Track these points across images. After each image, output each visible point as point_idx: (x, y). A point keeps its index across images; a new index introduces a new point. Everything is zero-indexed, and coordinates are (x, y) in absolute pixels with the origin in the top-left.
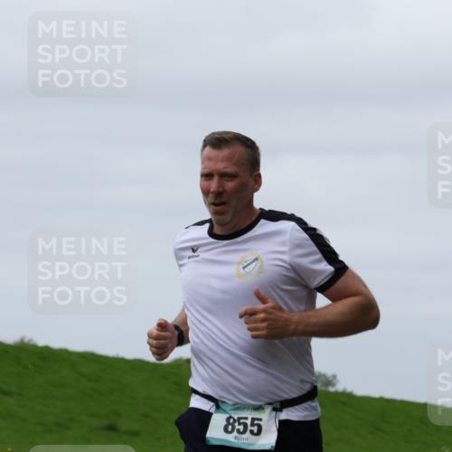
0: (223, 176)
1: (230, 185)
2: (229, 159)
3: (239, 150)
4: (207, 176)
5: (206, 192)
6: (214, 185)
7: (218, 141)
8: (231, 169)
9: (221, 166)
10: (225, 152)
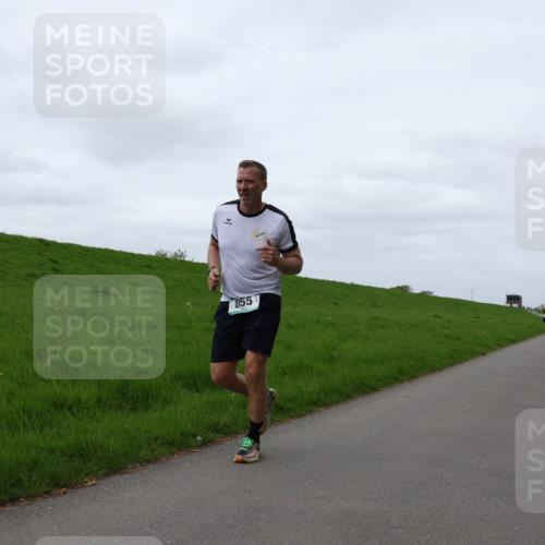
0: (247, 181)
1: (250, 186)
2: (250, 173)
3: (255, 169)
4: (239, 181)
5: (239, 190)
6: (242, 186)
7: (245, 165)
8: (251, 178)
9: (246, 176)
10: (248, 169)
